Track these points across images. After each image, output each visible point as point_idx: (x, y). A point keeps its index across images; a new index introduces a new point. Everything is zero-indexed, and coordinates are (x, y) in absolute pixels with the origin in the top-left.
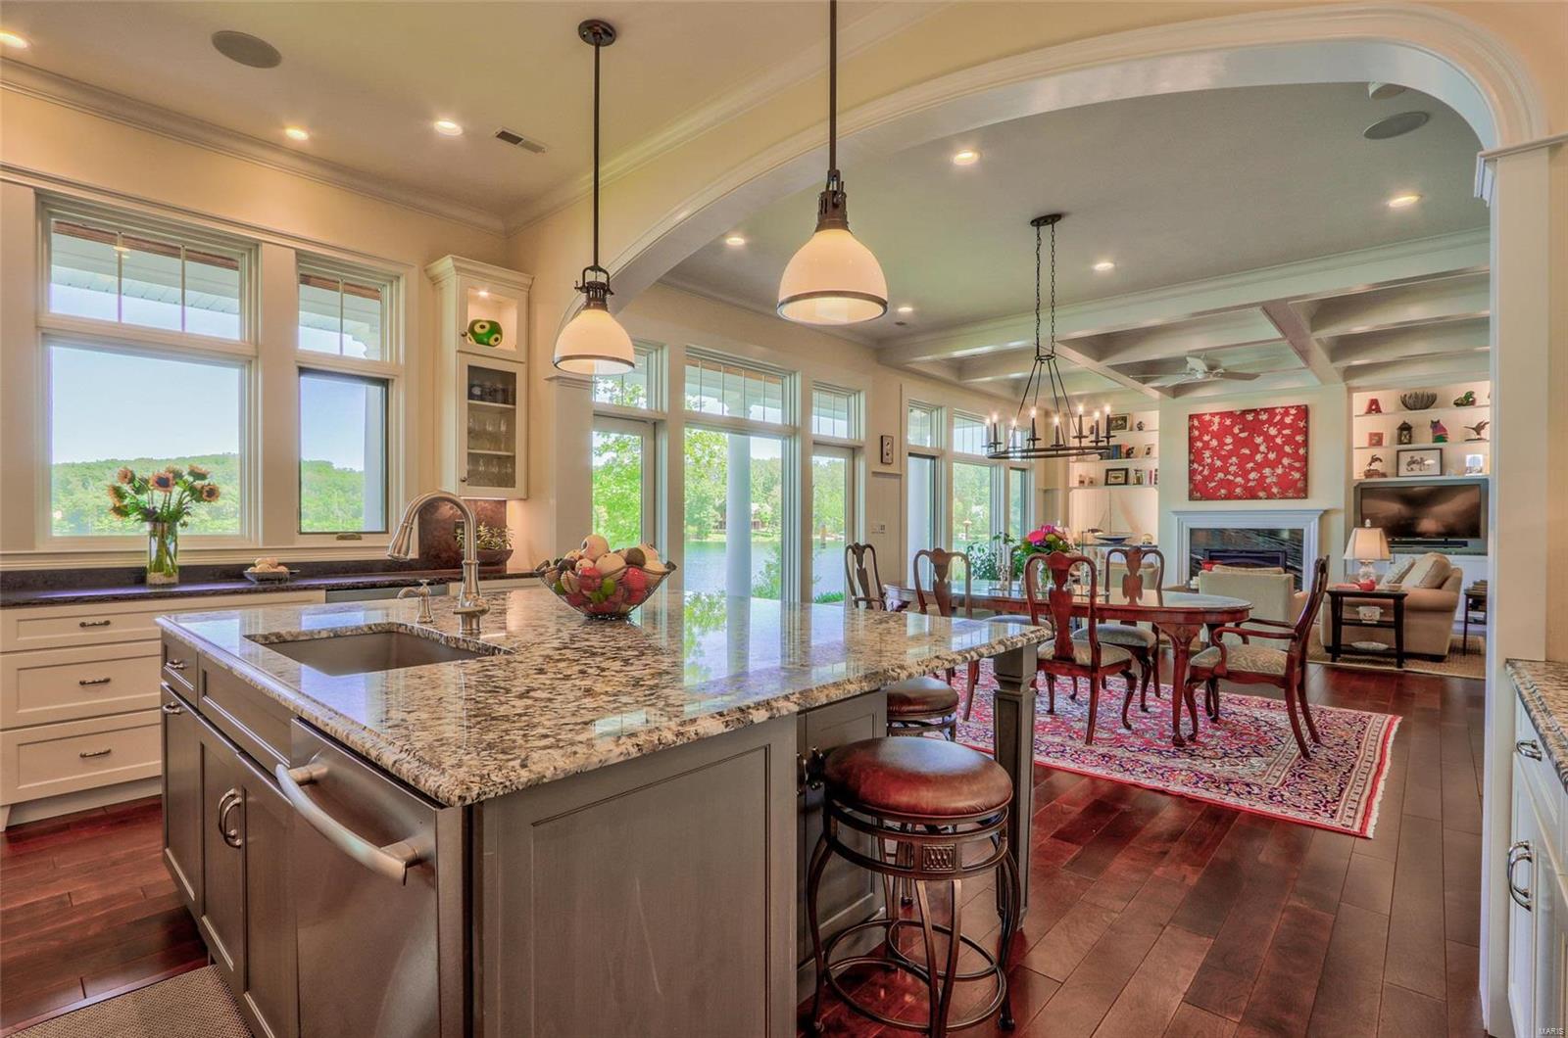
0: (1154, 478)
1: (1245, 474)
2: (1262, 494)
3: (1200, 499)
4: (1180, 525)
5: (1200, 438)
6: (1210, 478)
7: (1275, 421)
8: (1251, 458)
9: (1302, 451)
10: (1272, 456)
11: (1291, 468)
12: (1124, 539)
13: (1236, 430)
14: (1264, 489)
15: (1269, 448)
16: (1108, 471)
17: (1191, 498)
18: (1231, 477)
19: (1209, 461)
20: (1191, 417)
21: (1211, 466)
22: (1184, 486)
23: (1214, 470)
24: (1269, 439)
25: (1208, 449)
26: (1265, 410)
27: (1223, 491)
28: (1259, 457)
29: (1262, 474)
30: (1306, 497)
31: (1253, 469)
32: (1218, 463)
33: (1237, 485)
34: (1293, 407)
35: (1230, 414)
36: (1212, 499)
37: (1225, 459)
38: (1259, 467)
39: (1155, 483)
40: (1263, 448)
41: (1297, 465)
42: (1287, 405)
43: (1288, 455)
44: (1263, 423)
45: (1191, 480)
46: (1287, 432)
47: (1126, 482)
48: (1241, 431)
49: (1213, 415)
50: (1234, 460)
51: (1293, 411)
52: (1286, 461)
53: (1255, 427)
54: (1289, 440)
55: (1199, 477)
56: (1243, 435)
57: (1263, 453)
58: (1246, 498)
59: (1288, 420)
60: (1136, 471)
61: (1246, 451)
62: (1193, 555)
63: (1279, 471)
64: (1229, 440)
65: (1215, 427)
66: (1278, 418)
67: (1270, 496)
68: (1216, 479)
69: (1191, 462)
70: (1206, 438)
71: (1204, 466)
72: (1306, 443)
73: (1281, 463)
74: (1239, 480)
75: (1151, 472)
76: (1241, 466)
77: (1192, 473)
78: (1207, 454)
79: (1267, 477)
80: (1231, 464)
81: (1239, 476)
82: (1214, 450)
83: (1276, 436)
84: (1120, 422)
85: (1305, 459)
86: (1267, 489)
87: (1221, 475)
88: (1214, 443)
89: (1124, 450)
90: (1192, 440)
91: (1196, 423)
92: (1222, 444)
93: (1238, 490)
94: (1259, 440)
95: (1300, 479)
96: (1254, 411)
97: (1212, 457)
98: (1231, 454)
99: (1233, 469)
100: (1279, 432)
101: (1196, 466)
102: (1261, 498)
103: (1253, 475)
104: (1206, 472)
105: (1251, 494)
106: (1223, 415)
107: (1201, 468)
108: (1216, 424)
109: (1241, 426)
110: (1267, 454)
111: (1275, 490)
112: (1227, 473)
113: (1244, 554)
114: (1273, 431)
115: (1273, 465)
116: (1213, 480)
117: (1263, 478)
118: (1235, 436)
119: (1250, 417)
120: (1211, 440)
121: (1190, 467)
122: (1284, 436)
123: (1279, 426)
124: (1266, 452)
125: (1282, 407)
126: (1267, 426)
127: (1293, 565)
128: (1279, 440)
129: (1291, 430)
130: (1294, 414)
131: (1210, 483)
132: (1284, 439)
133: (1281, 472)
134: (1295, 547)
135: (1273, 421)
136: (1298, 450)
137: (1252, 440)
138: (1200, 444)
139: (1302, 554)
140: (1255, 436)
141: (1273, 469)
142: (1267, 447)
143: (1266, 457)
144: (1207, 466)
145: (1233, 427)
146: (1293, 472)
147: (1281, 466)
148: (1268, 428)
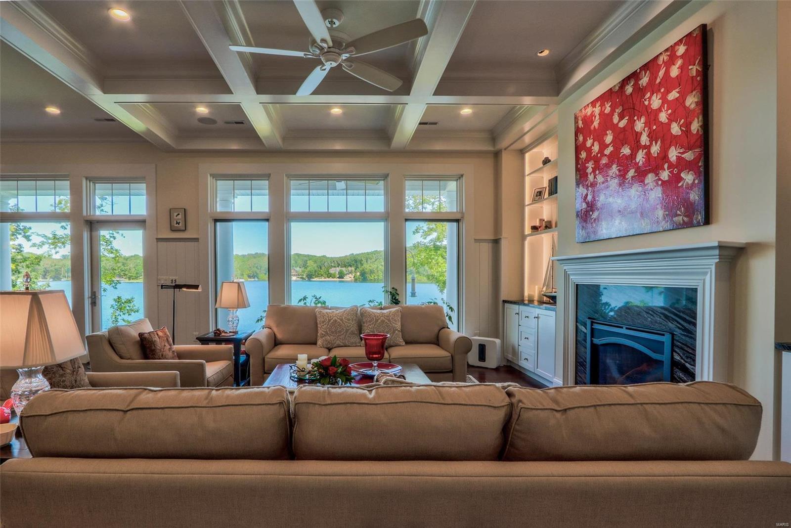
5: (584, 146)
7: (658, 80)
8: (632, 160)
10: (655, 149)
11: (682, 164)
13: (616, 119)
14: (647, 214)
15: (652, 137)
18: (610, 200)
19: (592, 177)
20: (576, 118)
21: (593, 186)
23: (596, 192)
25: (591, 159)
26: (645, 67)
27: (605, 224)
28: (640, 157)
29: (643, 185)
30: (707, 221)
31: (634, 180)
32: (600, 180)
33: (618, 212)
35: (609, 95)
40: (644, 139)
41: (689, 156)
42: (674, 43)
44: (645, 91)
46: (673, 95)
48: (621, 117)
49: (594, 104)
54: (677, 111)
56: (622, 124)
57: (645, 147)
59: (675, 72)
62: (579, 325)
64: (609, 138)
65: (597, 123)
66: (661, 73)
71: (587, 188)
73: (668, 161)
74: (620, 202)
76: (621, 177)
78: (590, 168)
79: (649, 190)
80: (612, 178)
81: (620, 195)
82: (595, 160)
83: (660, 110)
87: (602, 198)
88: (596, 148)
90: (577, 151)
91: (580, 124)
92: (603, 147)
94: (640, 125)
96: (633, 76)
97: (594, 171)
98: (612, 159)
99: (613, 185)
100: (664, 99)
101: (581, 189)
106: (602, 99)
108: (597, 117)
109: (621, 110)
114: (656, 103)
118: (615, 129)
119: (629, 89)
120: (593, 144)
122: (670, 104)
123: (662, 90)
124: (648, 144)
125: (666, 50)
126: (648, 95)
127: (682, 361)
128: (663, 117)
129: (677, 90)
130: (682, 57)
131: (593, 214)
132: (670, 111)
133: (666, 178)
134: (685, 324)
135: (655, 81)
136: (688, 125)
137: (633, 128)
138: (583, 155)
139: (695, 340)
140: (635, 120)
141: (657, 175)
142: (648, 136)
143: (648, 154)
144: (590, 188)
145: (613, 115)
146: (683, 175)
147: (666, 166)
148: (650, 98)
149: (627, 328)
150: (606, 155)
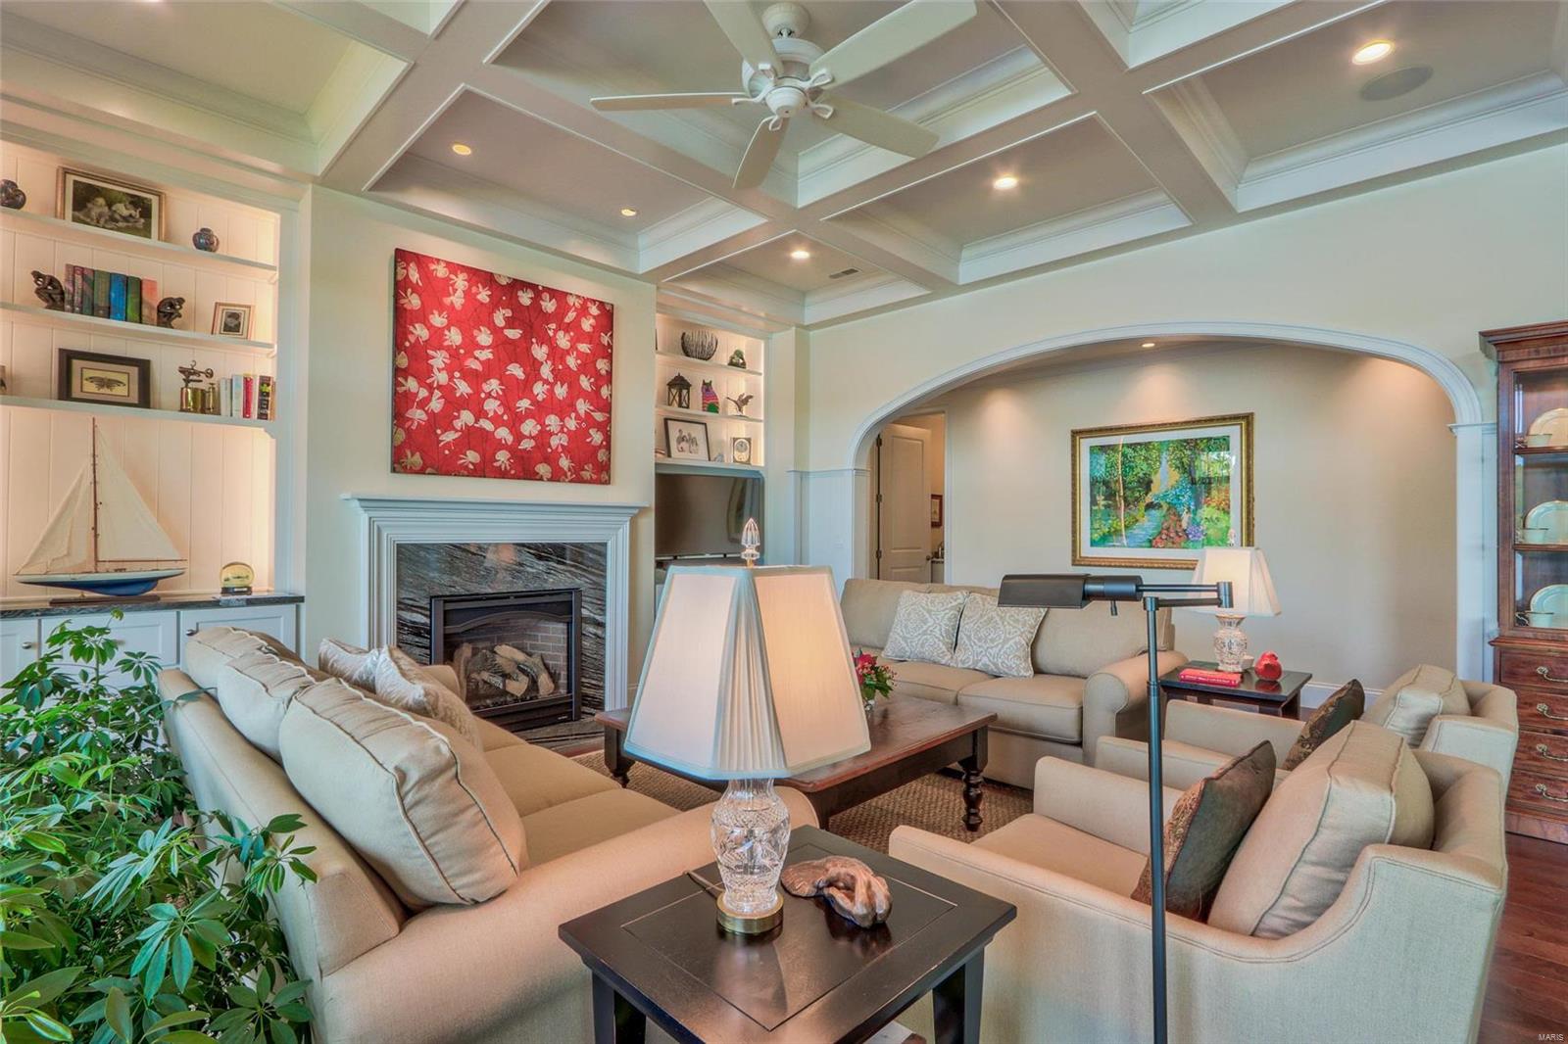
0: (260, 401)
1: (515, 421)
2: (543, 469)
3: (422, 471)
4: (375, 533)
5: (422, 317)
6: (444, 420)
7: (567, 320)
8: (525, 388)
9: (605, 392)
11: (588, 421)
12: (151, 582)
13: (499, 318)
14: (547, 460)
15: (560, 376)
16: (67, 357)
17: (398, 464)
18: (487, 425)
19: (442, 378)
20: (402, 256)
21: (448, 391)
22: (380, 435)
23: (454, 404)
24: (557, 354)
25: (440, 347)
26: (554, 293)
27: (472, 457)
28: (539, 389)
29: (543, 424)
30: (607, 482)
31: (529, 414)
32: (463, 388)
33: (500, 445)
34: (594, 301)
35: (488, 279)
36: (447, 473)
37: (475, 378)
38: (540, 410)
39: (262, 416)
40: (546, 371)
41: (599, 417)
42: (587, 295)
43: (582, 393)
44: (547, 318)
45: (399, 416)
46: (584, 347)
47: (145, 400)
48: (511, 323)
49: (454, 268)
50: (493, 385)
51: (594, 310)
52: (582, 406)
53: (532, 322)
54: (588, 366)
55: (418, 415)
56: (513, 334)
57: (546, 382)
58: (513, 477)
59: (587, 325)
60: (188, 373)
61: (516, 371)
62: (408, 616)
63: (572, 424)
64: (484, 337)
65: (457, 300)
66: (571, 315)
67: (557, 476)
68: (458, 424)
69: (398, 372)
70: (438, 320)
71: (430, 388)
72: (608, 378)
73: (574, 410)
74: (503, 433)
75: (248, 382)
76: (507, 401)
77: (401, 403)
78: (439, 360)
79: (551, 434)
80: (489, 395)
81: (504, 424)
82: (453, 352)
83: (568, 352)
84: (122, 209)
85: (606, 407)
86: (551, 459)
87: (466, 417)
88: (455, 337)
89: (153, 300)
90: (401, 318)
91: (414, 275)
92: (471, 345)
93: (502, 457)
94: (540, 352)
95: (600, 447)
96: (533, 287)
97: (449, 369)
98: (490, 370)
99: (492, 406)
100: (573, 347)
101: (412, 384)
102: (541, 479)
103: (529, 427)
104: (436, 405)
105: (524, 469)
106: (474, 276)
107: (423, 393)
108: (459, 293)
109: (509, 313)
110: (552, 385)
111: (565, 463)
112: (480, 414)
113: (512, 601)
114: (563, 341)
115: (564, 409)
116: (450, 427)
117: (544, 436)
118: (496, 331)
119: (525, 298)
120: (448, 328)
121: (396, 384)
122: (580, 355)
123: (572, 334)
124: (551, 380)
125: (578, 297)
126: (553, 326)
127: (592, 615)
128: (572, 362)
129: (589, 346)
130: (594, 317)
131: (443, 433)
132: (579, 362)
133: (573, 428)
134: (594, 578)
135: (563, 319)
136: (598, 388)
137: (528, 349)
138: (420, 332)
139: (605, 591)
140: (532, 343)
141: (562, 420)
142: (552, 371)
143: (551, 392)
144: (436, 391)
145: (493, 312)
146: (591, 431)
147: (573, 415)
148: (555, 331)
149: (516, 597)
150: (477, 358)
